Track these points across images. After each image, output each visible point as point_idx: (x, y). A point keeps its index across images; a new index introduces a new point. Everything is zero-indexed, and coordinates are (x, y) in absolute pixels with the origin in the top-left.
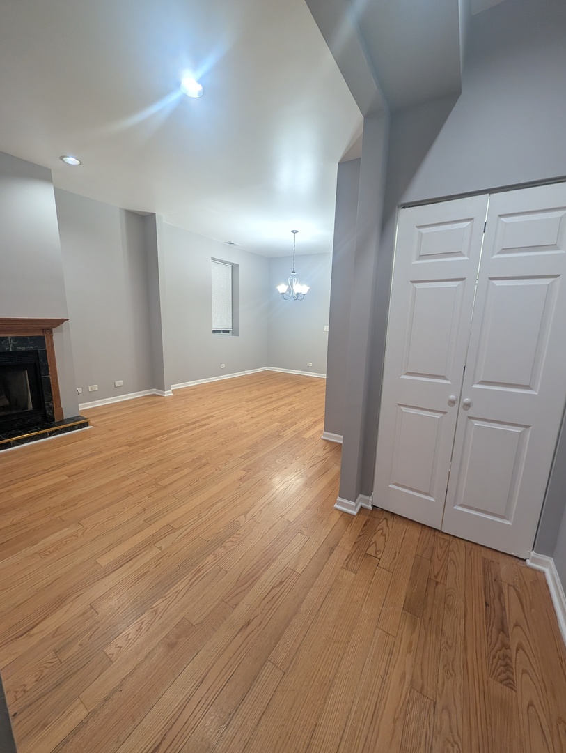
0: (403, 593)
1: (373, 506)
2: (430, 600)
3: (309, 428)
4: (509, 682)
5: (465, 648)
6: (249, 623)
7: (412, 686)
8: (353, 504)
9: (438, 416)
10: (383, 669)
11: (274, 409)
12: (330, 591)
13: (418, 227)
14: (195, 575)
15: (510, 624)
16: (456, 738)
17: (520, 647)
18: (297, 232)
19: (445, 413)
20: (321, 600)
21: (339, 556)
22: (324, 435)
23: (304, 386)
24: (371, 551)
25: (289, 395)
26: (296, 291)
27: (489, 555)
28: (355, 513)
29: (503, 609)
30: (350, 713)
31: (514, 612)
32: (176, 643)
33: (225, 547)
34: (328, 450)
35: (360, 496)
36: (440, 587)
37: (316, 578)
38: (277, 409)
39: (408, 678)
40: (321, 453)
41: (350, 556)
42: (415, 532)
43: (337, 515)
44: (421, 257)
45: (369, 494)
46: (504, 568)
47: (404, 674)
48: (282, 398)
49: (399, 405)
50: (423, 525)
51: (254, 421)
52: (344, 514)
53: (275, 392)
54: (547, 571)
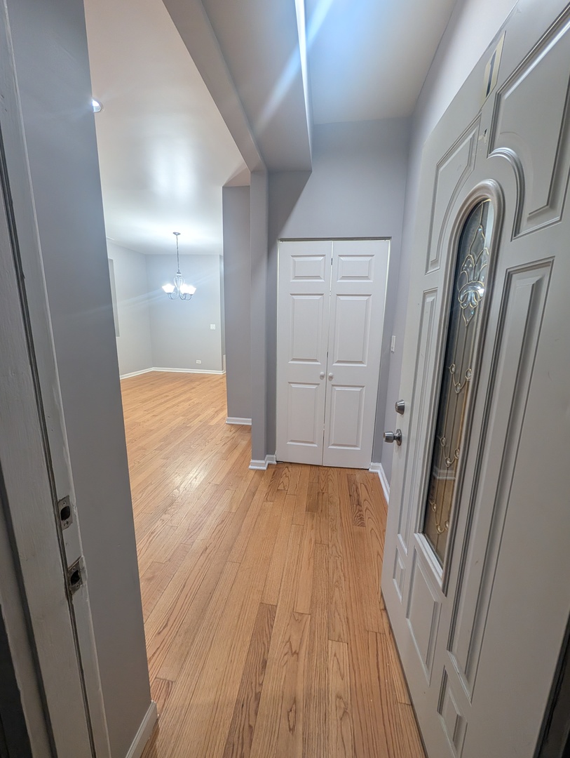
0: (305, 504)
1: (277, 462)
2: (320, 502)
3: (213, 418)
4: (363, 525)
5: (341, 518)
6: (206, 549)
7: (316, 543)
8: (263, 462)
9: (314, 387)
10: (299, 541)
11: (174, 406)
12: (259, 515)
13: (292, 256)
14: (150, 536)
15: (362, 500)
16: (340, 554)
17: (367, 509)
18: (179, 234)
19: (318, 384)
20: (254, 522)
21: (259, 497)
22: (228, 420)
23: (197, 383)
24: (281, 487)
25: (185, 392)
26: (183, 292)
27: (350, 472)
28: (265, 468)
29: (358, 495)
30: (284, 565)
31: (363, 494)
32: (153, 577)
33: (169, 513)
34: (234, 431)
35: (267, 456)
36: (325, 494)
37: (247, 511)
38: (177, 405)
39: (313, 540)
40: (229, 434)
41: (267, 494)
42: (307, 470)
43: (253, 473)
44: (296, 277)
45: (273, 453)
46: (358, 476)
47: (311, 539)
48: (178, 396)
49: (289, 383)
50: (311, 465)
51: (157, 418)
52: (257, 471)
53: (170, 391)
54: (379, 471)
